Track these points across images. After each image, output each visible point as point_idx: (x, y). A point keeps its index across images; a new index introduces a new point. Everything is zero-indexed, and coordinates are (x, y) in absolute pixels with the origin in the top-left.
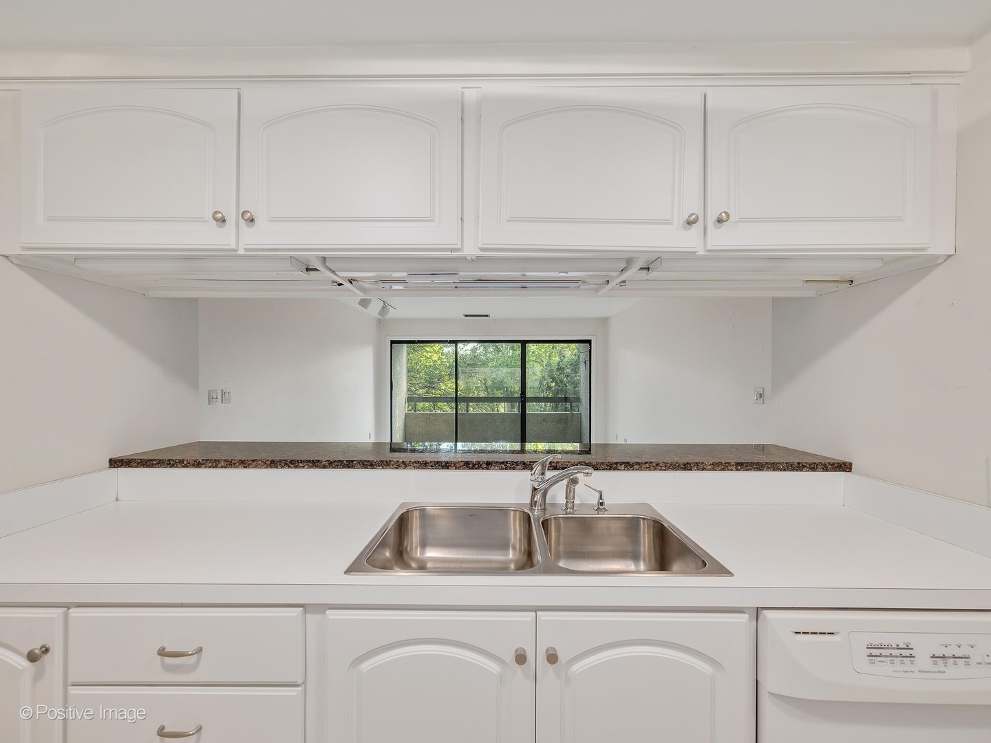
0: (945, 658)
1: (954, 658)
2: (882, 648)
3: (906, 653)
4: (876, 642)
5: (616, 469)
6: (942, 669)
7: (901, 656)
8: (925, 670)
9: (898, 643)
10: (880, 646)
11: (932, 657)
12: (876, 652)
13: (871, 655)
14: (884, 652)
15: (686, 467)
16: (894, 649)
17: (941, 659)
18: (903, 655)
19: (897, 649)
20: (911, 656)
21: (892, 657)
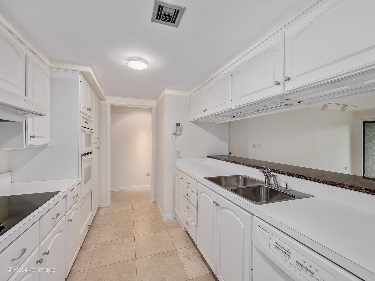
0: (302, 266)
1: (306, 268)
2: (280, 246)
3: (287, 253)
4: (279, 243)
5: (300, 178)
6: (300, 269)
7: (285, 253)
8: (292, 264)
9: (286, 248)
10: (279, 245)
11: (297, 262)
12: (277, 246)
13: (275, 246)
14: (280, 248)
15: (333, 184)
16: (284, 249)
17: (300, 265)
18: (286, 253)
19: (285, 250)
20: (289, 255)
21: (282, 251)
